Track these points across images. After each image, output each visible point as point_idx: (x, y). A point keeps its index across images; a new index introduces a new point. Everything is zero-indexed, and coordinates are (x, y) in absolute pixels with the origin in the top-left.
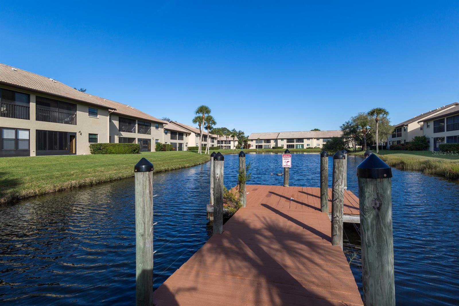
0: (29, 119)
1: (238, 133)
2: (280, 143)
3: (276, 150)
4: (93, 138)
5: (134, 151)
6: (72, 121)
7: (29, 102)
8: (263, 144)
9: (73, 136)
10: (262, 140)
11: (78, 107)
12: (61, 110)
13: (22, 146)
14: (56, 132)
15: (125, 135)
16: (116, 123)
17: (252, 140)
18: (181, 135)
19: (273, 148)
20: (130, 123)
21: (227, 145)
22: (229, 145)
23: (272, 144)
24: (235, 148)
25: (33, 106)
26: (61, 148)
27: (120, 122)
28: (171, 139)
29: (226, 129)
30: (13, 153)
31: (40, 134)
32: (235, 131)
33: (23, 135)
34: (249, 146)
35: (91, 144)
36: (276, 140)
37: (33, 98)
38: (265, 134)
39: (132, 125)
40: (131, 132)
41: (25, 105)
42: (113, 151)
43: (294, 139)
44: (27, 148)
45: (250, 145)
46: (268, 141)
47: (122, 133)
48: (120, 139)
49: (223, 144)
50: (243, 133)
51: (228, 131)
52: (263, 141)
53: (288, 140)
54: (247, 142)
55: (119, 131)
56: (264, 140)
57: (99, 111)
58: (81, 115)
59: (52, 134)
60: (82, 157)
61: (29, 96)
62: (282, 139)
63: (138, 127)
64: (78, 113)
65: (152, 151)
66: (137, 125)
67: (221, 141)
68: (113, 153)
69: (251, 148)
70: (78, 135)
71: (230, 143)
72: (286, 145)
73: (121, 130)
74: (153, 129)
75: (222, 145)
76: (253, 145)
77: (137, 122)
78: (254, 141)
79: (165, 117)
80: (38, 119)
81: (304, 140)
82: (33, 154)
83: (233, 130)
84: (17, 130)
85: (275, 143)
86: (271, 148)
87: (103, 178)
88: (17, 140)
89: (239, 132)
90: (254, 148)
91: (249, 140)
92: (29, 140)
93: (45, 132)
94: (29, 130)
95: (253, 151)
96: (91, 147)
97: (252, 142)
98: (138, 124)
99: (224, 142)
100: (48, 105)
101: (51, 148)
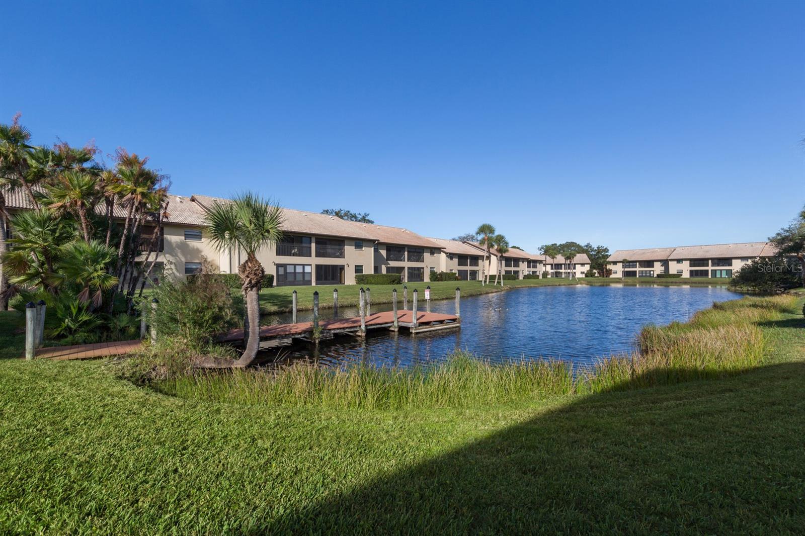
0: (311, 256)
1: (596, 250)
2: (674, 268)
3: (663, 280)
4: (359, 269)
5: (393, 281)
6: (342, 255)
7: (311, 244)
8: (638, 269)
9: (342, 268)
10: (636, 262)
11: (346, 242)
12: (333, 247)
13: (307, 278)
14: (329, 266)
15: (393, 264)
16: (384, 253)
17: (615, 263)
18: (475, 259)
19: (658, 276)
20: (400, 251)
21: (569, 271)
22: (574, 271)
23: (658, 269)
24: (583, 276)
25: (313, 245)
26: (333, 279)
27: (387, 251)
28: (459, 265)
29: (576, 243)
30: (302, 282)
31: (318, 267)
32: (591, 247)
33: (308, 269)
34: (609, 272)
35: (356, 276)
36: (665, 263)
37: (313, 240)
38: (643, 251)
39: (402, 253)
40: (401, 261)
41: (308, 245)
42: (373, 282)
43: (707, 260)
44: (310, 279)
45: (611, 270)
46: (649, 263)
47: (389, 262)
48: (388, 269)
49: (562, 269)
50: (606, 250)
51: (579, 246)
52: (638, 264)
53: (692, 262)
54: (604, 266)
55: (387, 260)
56: (640, 262)
57: (364, 244)
58: (349, 249)
59: (327, 267)
60: (349, 287)
61: (311, 238)
62: (679, 261)
63: (408, 255)
64: (346, 247)
65: (425, 281)
66: (406, 253)
67: (555, 265)
68: (373, 284)
69: (612, 276)
70: (346, 267)
71: (575, 268)
72: (689, 271)
73: (388, 259)
74: (427, 255)
75: (561, 271)
76: (618, 271)
77: (406, 249)
78: (620, 265)
79: (467, 233)
80: (317, 256)
81: (734, 261)
82: (314, 284)
83: (587, 246)
84: (304, 265)
85: (663, 268)
86: (655, 276)
87: (346, 304)
88: (304, 273)
89: (598, 248)
90: (619, 275)
91: (610, 263)
92: (311, 273)
93: (322, 265)
94: (311, 265)
95: (618, 281)
96: (357, 277)
97: (615, 266)
98: (408, 252)
99: (563, 266)
100: (326, 244)
101: (326, 279)
